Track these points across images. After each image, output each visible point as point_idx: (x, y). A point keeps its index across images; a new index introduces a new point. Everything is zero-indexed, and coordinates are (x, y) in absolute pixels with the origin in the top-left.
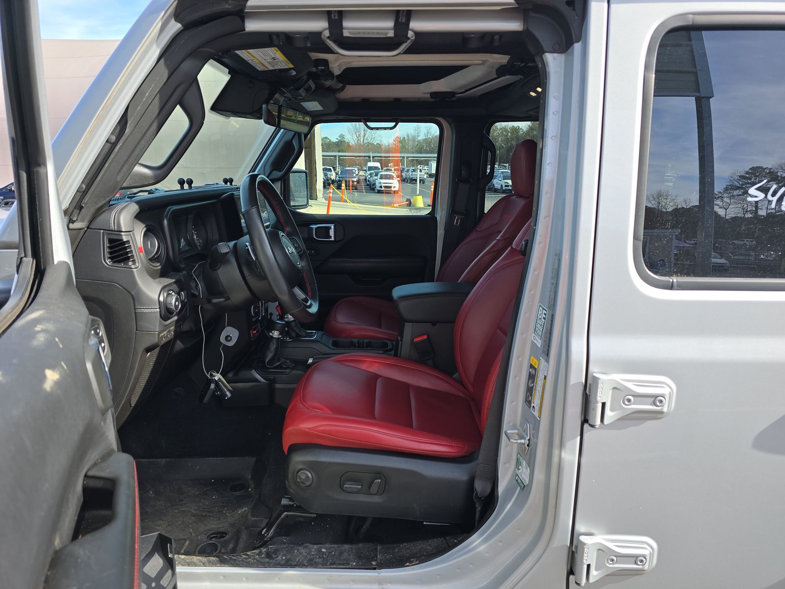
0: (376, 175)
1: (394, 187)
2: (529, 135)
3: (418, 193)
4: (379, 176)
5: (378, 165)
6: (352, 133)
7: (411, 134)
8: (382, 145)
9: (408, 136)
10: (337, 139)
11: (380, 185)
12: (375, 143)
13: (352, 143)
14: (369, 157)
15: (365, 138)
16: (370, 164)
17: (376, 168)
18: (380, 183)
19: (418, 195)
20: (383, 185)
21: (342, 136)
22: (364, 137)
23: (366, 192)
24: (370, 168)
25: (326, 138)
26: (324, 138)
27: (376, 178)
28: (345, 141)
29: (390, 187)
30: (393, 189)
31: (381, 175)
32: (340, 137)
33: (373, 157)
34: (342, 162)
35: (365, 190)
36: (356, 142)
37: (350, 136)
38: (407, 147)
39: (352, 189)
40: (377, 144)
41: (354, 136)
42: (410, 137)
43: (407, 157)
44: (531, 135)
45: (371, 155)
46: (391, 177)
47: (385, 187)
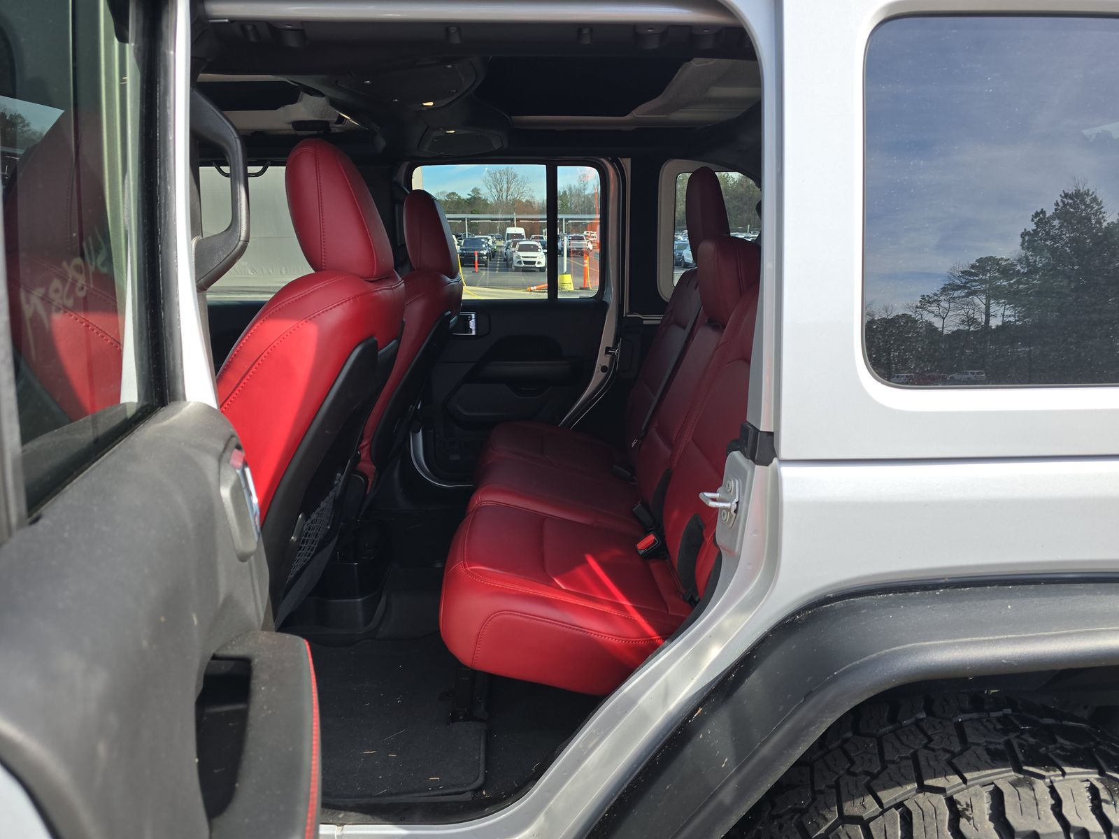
0: (514, 246)
1: (539, 263)
2: (742, 185)
3: (565, 270)
4: (517, 247)
5: (521, 231)
6: (490, 186)
7: (574, 186)
8: (534, 202)
9: (570, 189)
10: (469, 195)
11: (519, 260)
12: (524, 201)
13: (491, 200)
14: (512, 220)
15: (510, 193)
16: (510, 230)
17: (519, 236)
18: (519, 257)
19: (566, 274)
20: (523, 259)
21: (476, 190)
22: (508, 191)
23: (499, 271)
24: (511, 236)
25: (453, 194)
26: (450, 194)
27: (513, 249)
28: (480, 198)
29: (534, 263)
30: (537, 266)
31: (521, 246)
32: (473, 191)
33: (518, 220)
34: (474, 228)
35: (499, 267)
36: (496, 199)
37: (488, 191)
38: (569, 205)
39: (479, 266)
40: (527, 201)
41: (494, 190)
42: (574, 191)
43: (567, 220)
44: (745, 186)
45: (515, 216)
46: (535, 249)
47: (526, 262)
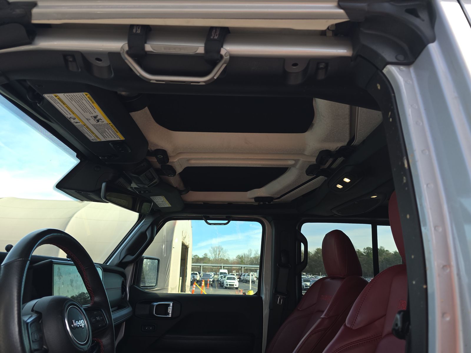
0: (225, 277)
1: (236, 285)
2: (316, 256)
3: (250, 289)
4: (226, 278)
5: (226, 271)
6: (212, 253)
7: (246, 254)
8: (230, 260)
9: (245, 255)
10: (203, 256)
11: (227, 284)
12: (225, 259)
13: (211, 258)
14: (221, 267)
15: (219, 256)
16: (221, 271)
17: (225, 273)
18: (227, 282)
19: (251, 290)
20: (229, 283)
21: (206, 254)
22: (219, 255)
23: (218, 288)
24: (221, 273)
25: (196, 255)
26: (195, 256)
27: (224, 279)
28: (207, 258)
29: (233, 285)
30: (235, 286)
31: (228, 277)
32: (204, 255)
33: (224, 267)
34: (205, 270)
35: (217, 287)
36: (214, 258)
37: (211, 255)
38: (244, 261)
39: (209, 286)
40: (227, 259)
41: (213, 254)
42: (246, 256)
43: (244, 267)
44: (317, 256)
45: (222, 265)
46: (234, 279)
47: (230, 285)
